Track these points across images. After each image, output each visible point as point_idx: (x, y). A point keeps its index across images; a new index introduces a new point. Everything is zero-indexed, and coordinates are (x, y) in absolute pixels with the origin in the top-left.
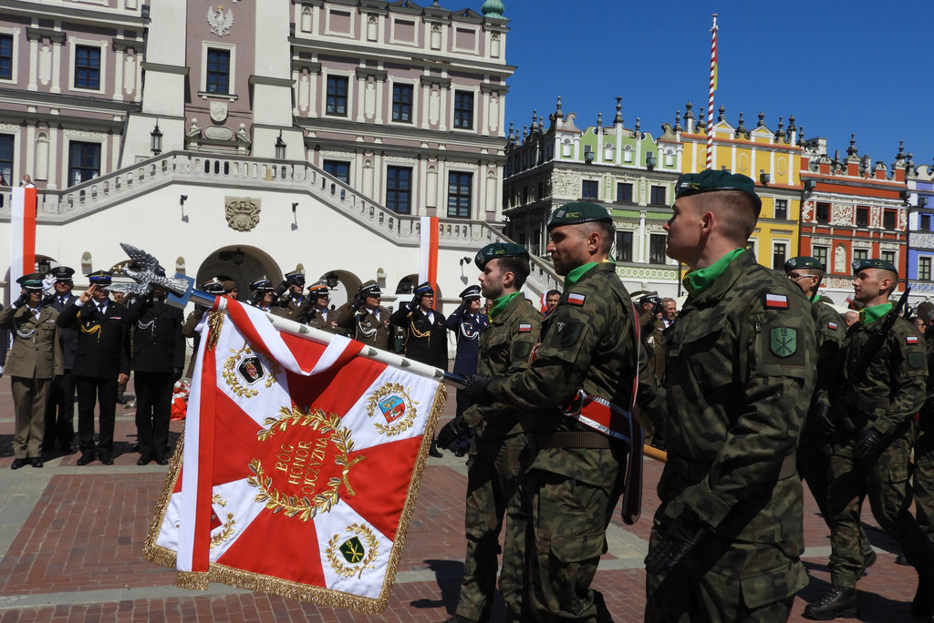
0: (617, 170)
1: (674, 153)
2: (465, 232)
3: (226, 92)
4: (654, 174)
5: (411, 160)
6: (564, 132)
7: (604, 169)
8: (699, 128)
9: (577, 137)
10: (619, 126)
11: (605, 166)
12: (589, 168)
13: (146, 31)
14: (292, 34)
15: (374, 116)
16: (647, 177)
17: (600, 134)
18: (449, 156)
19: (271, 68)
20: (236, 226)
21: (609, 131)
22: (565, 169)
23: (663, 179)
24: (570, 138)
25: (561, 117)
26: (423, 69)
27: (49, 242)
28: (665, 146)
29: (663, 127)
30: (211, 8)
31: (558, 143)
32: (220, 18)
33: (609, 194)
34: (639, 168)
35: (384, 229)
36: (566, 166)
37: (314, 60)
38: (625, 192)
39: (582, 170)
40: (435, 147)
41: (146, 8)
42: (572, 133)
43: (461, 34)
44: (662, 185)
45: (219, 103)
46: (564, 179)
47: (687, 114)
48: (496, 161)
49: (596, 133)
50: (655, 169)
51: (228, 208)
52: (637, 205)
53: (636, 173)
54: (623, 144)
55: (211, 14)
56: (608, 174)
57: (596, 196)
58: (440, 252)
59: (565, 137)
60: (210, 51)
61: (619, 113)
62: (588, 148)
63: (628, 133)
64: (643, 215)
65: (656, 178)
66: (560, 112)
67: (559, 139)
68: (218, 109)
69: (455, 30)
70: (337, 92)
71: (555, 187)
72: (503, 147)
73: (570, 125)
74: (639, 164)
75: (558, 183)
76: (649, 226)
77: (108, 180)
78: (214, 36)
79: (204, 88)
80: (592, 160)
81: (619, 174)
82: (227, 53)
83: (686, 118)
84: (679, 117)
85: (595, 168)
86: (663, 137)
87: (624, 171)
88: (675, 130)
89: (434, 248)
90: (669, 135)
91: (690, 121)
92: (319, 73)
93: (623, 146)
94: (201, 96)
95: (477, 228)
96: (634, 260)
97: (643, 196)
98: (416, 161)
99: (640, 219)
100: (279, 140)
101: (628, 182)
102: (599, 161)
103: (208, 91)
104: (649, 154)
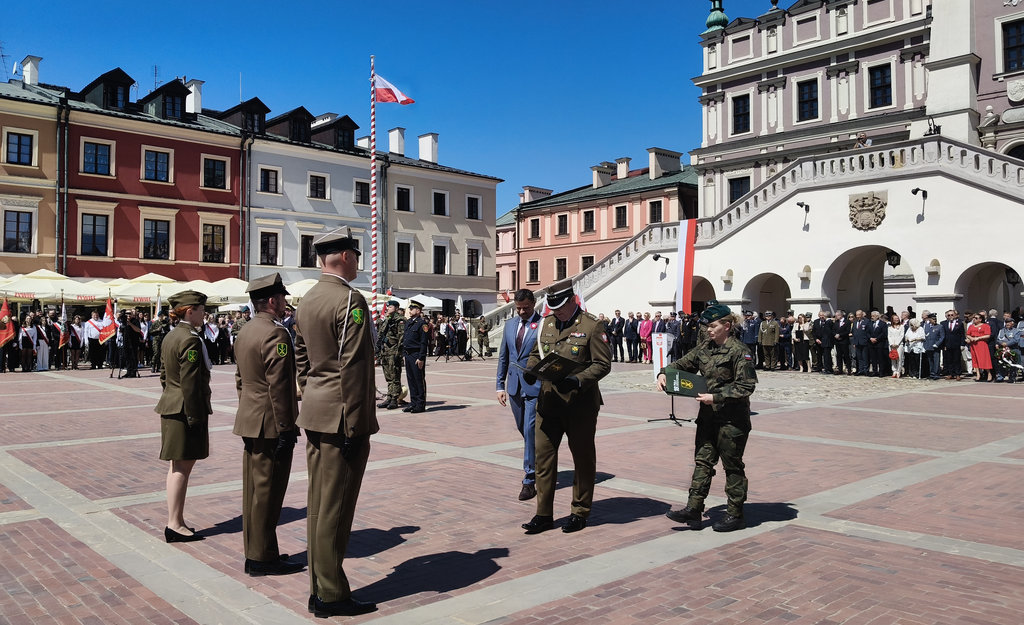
45: (1017, 82)
51: (851, 207)
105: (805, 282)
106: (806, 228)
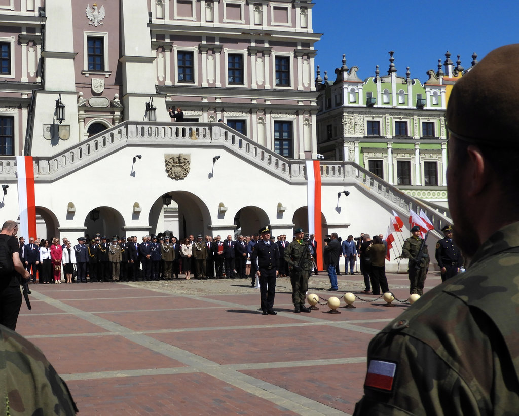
0: (394, 111)
1: (439, 94)
2: (339, 171)
3: (102, 69)
4: (424, 113)
5: (245, 114)
6: (350, 83)
7: (383, 111)
8: (457, 72)
9: (360, 86)
10: (394, 75)
11: (385, 108)
12: (372, 110)
13: (43, 27)
14: (150, 21)
15: (215, 81)
16: (418, 115)
17: (379, 83)
18: (272, 109)
19: (137, 49)
20: (174, 176)
21: (386, 79)
22: (353, 113)
23: (431, 115)
24: (355, 87)
25: (346, 70)
26: (249, 41)
27: (45, 197)
28: (431, 89)
29: (428, 73)
30: (88, 5)
31: (345, 92)
32: (96, 13)
33: (389, 131)
34: (412, 108)
35: (279, 172)
36: (354, 110)
37: (168, 40)
38: (401, 128)
39: (366, 113)
40: (262, 102)
41: (42, 9)
42: (356, 83)
43: (278, 11)
44: (431, 121)
45: (98, 79)
46: (353, 121)
47: (446, 61)
48: (309, 111)
49: (375, 81)
50: (425, 108)
51: (167, 163)
52: (411, 138)
53: (409, 112)
54: (397, 88)
55: (89, 10)
56: (388, 115)
57: (379, 133)
58: (323, 188)
59: (350, 87)
60: (89, 38)
61: (393, 64)
62: (369, 94)
63: (400, 80)
64: (417, 147)
65: (425, 115)
66: (345, 67)
67: (347, 89)
68: (98, 83)
69: (272, 8)
70: (186, 64)
71: (346, 128)
72: (314, 99)
73: (353, 76)
74: (411, 105)
75: (348, 125)
76: (423, 155)
77: (81, 147)
78: (92, 27)
79: (86, 69)
80: (374, 104)
81: (396, 114)
82: (101, 40)
83: (446, 64)
84: (440, 64)
85: (377, 111)
86: (429, 82)
87: (399, 111)
88: (438, 75)
89: (318, 185)
90: (433, 80)
91: (450, 67)
92: (171, 50)
93: (397, 91)
94: (85, 74)
95: (348, 167)
96: (412, 184)
97: (417, 131)
98: (249, 115)
99: (415, 149)
100: (148, 105)
101: (403, 120)
102: (379, 104)
103: (89, 71)
104: (419, 96)
105: (136, 215)
106: (133, 174)
